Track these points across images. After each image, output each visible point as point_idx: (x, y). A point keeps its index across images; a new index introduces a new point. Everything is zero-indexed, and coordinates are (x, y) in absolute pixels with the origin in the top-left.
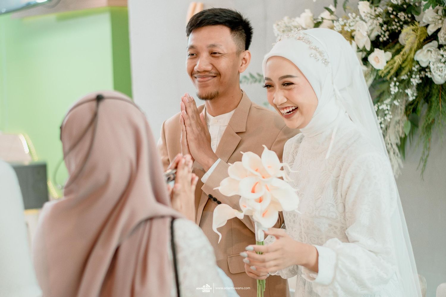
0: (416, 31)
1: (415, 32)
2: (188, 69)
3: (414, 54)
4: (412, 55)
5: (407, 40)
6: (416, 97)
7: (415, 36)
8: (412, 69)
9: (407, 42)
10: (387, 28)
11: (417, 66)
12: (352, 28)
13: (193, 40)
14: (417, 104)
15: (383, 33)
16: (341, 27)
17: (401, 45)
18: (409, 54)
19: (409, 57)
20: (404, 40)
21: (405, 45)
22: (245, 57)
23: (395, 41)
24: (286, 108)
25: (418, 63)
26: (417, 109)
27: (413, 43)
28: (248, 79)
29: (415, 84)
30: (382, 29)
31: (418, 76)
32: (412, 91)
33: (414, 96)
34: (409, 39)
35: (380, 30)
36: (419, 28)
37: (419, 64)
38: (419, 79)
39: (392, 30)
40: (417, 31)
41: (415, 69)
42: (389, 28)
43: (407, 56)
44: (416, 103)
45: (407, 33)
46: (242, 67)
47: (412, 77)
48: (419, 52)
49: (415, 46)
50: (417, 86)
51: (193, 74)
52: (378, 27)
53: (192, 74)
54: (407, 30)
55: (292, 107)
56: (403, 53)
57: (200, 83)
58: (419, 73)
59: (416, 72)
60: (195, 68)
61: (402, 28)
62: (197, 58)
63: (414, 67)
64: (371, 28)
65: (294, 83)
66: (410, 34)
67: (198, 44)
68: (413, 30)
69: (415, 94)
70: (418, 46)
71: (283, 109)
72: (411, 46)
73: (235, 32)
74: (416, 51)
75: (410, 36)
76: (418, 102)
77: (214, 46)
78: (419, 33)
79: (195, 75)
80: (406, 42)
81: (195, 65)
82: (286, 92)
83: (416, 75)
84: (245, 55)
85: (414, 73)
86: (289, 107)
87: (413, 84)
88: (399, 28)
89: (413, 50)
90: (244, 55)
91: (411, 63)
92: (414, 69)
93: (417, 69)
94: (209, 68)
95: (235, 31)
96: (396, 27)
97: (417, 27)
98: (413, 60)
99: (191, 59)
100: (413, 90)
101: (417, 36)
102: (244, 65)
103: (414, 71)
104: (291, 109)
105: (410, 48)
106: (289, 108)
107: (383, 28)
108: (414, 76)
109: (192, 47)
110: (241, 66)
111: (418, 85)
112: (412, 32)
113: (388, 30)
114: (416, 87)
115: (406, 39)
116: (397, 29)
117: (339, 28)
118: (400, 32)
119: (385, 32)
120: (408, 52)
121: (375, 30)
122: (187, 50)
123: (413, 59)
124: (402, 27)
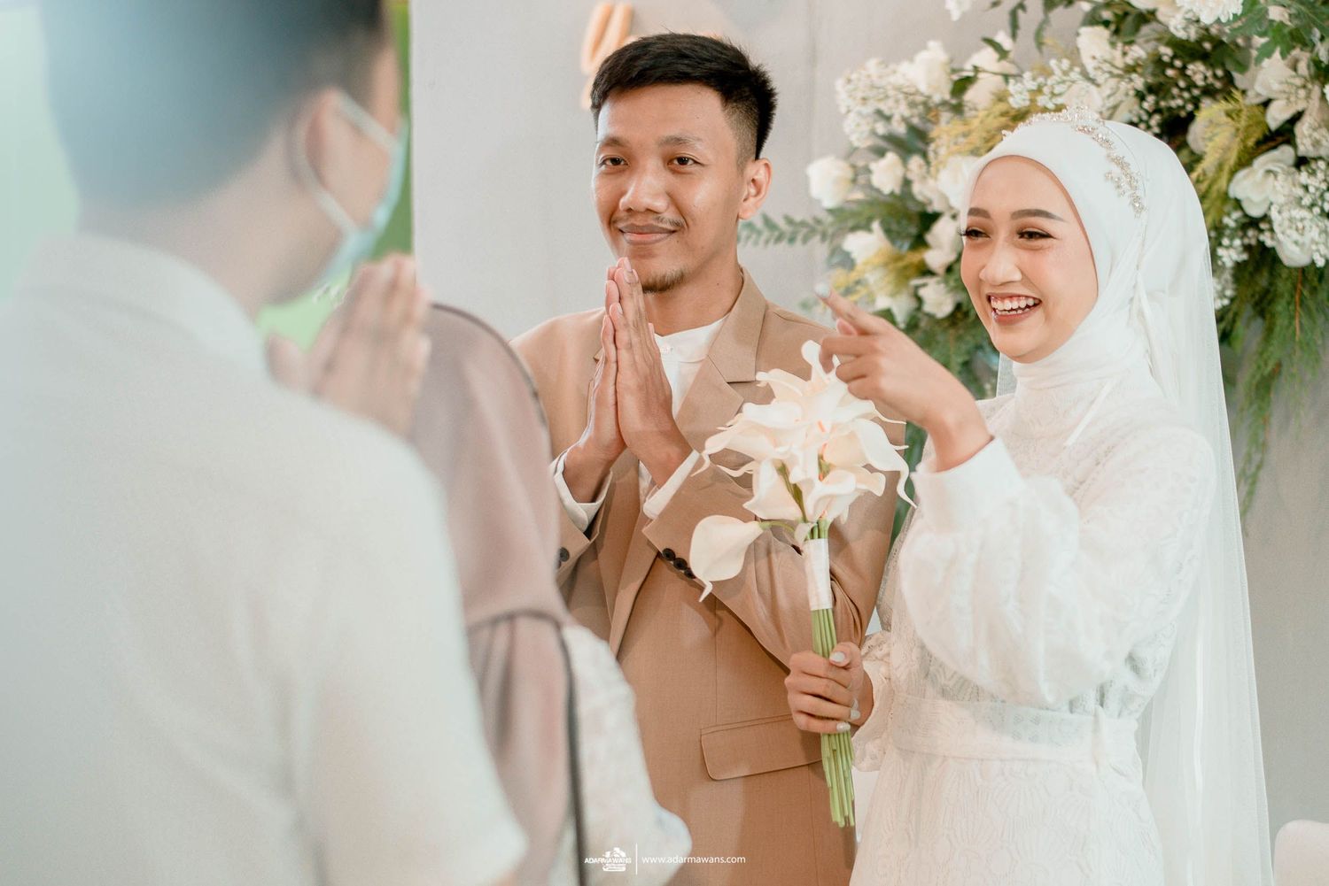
0: (1234, 116)
1: (1233, 119)
2: (600, 205)
3: (1230, 180)
4: (1222, 183)
5: (1210, 139)
6: (1232, 300)
7: (1233, 130)
8: (1221, 222)
9: (1210, 144)
10: (1157, 103)
11: (1236, 215)
12: (1059, 101)
13: (614, 121)
14: (1234, 321)
15: (1145, 117)
16: (1027, 96)
17: (1192, 153)
18: (1214, 181)
19: (1215, 188)
20: (1204, 139)
21: (1205, 153)
22: (756, 177)
23: (1177, 142)
24: (1011, 297)
25: (1238, 204)
26: (1234, 334)
27: (1227, 149)
28: (759, 233)
29: (1229, 264)
30: (1141, 108)
31: (1237, 242)
32: (1219, 283)
33: (1225, 297)
34: (1217, 139)
35: (1136, 107)
36: (1243, 107)
37: (1241, 209)
38: (1241, 249)
39: (1170, 109)
40: (1237, 115)
41: (1230, 221)
42: (1163, 104)
43: (1210, 187)
44: (1230, 315)
45: (1211, 121)
46: (746, 204)
47: (1220, 244)
48: (1241, 174)
49: (1232, 158)
50: (1233, 268)
51: (615, 222)
52: (1132, 101)
53: (612, 219)
54: (1210, 111)
55: (1027, 297)
56: (1199, 176)
57: (632, 246)
58: (1240, 233)
59: (1233, 229)
60: (622, 201)
61: (1197, 107)
62: (627, 173)
63: (1229, 215)
64: (1112, 102)
65: (1052, 235)
66: (1218, 125)
67: (632, 135)
68: (1228, 114)
69: (1229, 293)
70: (1239, 159)
71: (1003, 297)
72: (1219, 159)
73: (735, 104)
74: (1233, 173)
75: (1218, 130)
76: (1236, 314)
77: (678, 141)
78: (1243, 123)
79: (621, 225)
80: (1206, 146)
81: (623, 194)
82: (1025, 256)
83: (1232, 239)
84: (757, 171)
85: (1227, 232)
86: (1019, 296)
87: (1223, 263)
88: (1190, 107)
89: (1226, 169)
90: (754, 172)
91: (1218, 203)
92: (1226, 220)
93: (1236, 221)
94: (660, 204)
95: (735, 101)
96: (1180, 102)
97: (1238, 107)
98: (1225, 197)
99: (607, 174)
100: (1223, 282)
101: (1238, 130)
102: (752, 200)
103: (1227, 226)
104: (1023, 304)
105: (1216, 163)
106: (1019, 300)
107: (1146, 105)
108: (1226, 241)
109: (612, 142)
110: (745, 200)
111: (1239, 266)
112: (1225, 119)
113: (1158, 110)
114: (1231, 272)
115: (1206, 136)
116: (1183, 107)
117: (1024, 100)
118: (1191, 117)
119: (1150, 115)
120: (1210, 174)
121: (1122, 107)
122: (597, 149)
123: (1226, 195)
124: (1196, 102)
